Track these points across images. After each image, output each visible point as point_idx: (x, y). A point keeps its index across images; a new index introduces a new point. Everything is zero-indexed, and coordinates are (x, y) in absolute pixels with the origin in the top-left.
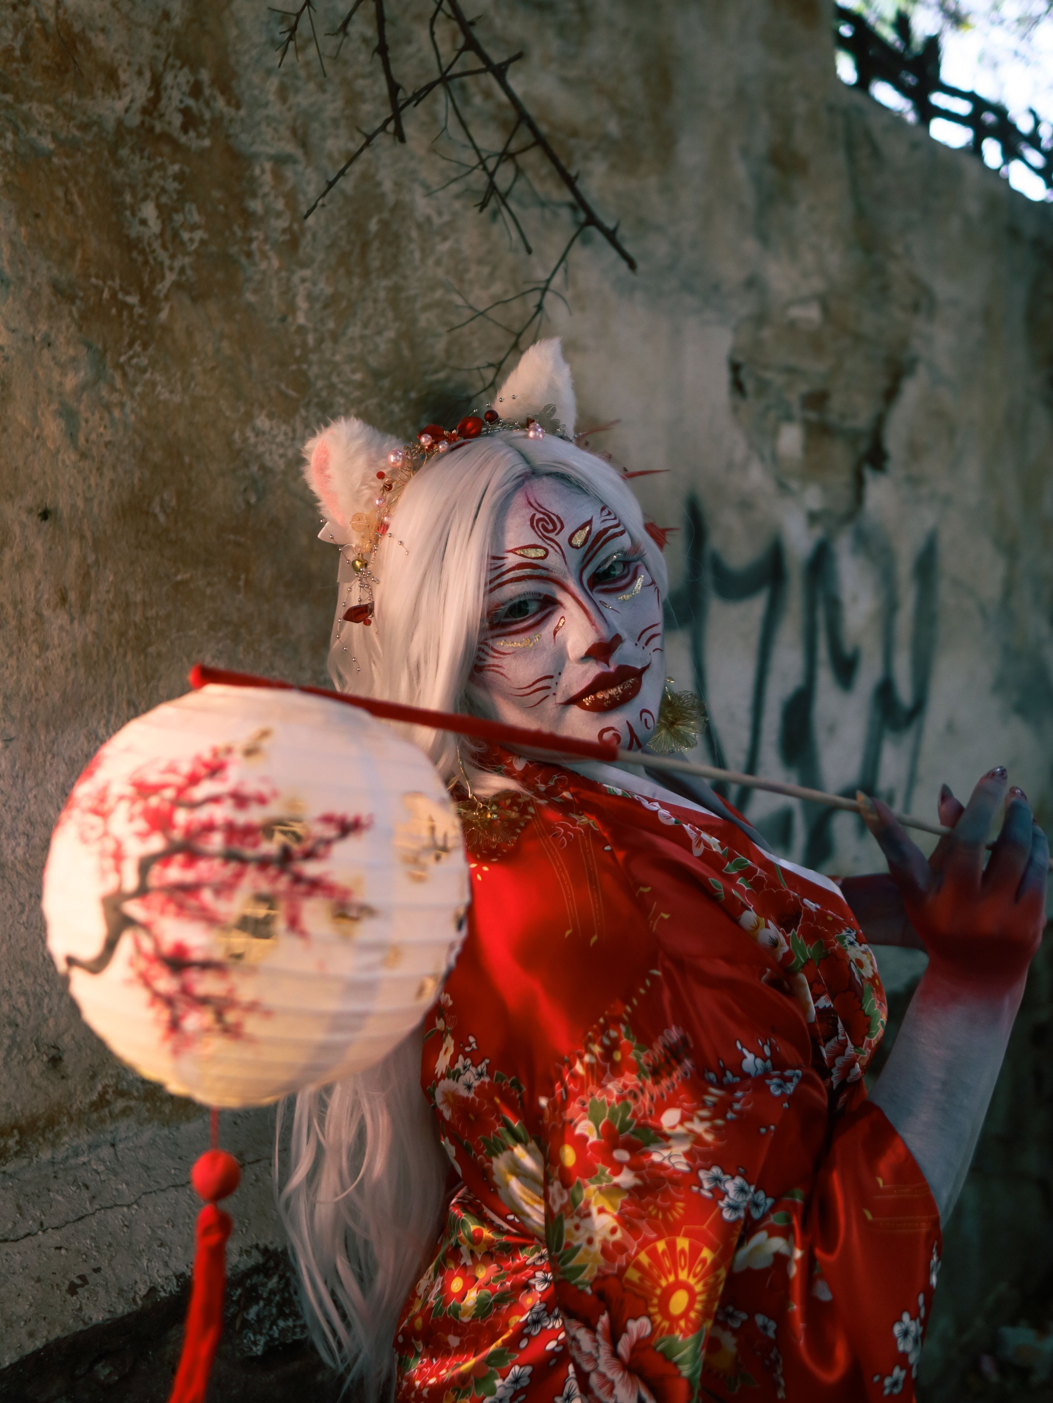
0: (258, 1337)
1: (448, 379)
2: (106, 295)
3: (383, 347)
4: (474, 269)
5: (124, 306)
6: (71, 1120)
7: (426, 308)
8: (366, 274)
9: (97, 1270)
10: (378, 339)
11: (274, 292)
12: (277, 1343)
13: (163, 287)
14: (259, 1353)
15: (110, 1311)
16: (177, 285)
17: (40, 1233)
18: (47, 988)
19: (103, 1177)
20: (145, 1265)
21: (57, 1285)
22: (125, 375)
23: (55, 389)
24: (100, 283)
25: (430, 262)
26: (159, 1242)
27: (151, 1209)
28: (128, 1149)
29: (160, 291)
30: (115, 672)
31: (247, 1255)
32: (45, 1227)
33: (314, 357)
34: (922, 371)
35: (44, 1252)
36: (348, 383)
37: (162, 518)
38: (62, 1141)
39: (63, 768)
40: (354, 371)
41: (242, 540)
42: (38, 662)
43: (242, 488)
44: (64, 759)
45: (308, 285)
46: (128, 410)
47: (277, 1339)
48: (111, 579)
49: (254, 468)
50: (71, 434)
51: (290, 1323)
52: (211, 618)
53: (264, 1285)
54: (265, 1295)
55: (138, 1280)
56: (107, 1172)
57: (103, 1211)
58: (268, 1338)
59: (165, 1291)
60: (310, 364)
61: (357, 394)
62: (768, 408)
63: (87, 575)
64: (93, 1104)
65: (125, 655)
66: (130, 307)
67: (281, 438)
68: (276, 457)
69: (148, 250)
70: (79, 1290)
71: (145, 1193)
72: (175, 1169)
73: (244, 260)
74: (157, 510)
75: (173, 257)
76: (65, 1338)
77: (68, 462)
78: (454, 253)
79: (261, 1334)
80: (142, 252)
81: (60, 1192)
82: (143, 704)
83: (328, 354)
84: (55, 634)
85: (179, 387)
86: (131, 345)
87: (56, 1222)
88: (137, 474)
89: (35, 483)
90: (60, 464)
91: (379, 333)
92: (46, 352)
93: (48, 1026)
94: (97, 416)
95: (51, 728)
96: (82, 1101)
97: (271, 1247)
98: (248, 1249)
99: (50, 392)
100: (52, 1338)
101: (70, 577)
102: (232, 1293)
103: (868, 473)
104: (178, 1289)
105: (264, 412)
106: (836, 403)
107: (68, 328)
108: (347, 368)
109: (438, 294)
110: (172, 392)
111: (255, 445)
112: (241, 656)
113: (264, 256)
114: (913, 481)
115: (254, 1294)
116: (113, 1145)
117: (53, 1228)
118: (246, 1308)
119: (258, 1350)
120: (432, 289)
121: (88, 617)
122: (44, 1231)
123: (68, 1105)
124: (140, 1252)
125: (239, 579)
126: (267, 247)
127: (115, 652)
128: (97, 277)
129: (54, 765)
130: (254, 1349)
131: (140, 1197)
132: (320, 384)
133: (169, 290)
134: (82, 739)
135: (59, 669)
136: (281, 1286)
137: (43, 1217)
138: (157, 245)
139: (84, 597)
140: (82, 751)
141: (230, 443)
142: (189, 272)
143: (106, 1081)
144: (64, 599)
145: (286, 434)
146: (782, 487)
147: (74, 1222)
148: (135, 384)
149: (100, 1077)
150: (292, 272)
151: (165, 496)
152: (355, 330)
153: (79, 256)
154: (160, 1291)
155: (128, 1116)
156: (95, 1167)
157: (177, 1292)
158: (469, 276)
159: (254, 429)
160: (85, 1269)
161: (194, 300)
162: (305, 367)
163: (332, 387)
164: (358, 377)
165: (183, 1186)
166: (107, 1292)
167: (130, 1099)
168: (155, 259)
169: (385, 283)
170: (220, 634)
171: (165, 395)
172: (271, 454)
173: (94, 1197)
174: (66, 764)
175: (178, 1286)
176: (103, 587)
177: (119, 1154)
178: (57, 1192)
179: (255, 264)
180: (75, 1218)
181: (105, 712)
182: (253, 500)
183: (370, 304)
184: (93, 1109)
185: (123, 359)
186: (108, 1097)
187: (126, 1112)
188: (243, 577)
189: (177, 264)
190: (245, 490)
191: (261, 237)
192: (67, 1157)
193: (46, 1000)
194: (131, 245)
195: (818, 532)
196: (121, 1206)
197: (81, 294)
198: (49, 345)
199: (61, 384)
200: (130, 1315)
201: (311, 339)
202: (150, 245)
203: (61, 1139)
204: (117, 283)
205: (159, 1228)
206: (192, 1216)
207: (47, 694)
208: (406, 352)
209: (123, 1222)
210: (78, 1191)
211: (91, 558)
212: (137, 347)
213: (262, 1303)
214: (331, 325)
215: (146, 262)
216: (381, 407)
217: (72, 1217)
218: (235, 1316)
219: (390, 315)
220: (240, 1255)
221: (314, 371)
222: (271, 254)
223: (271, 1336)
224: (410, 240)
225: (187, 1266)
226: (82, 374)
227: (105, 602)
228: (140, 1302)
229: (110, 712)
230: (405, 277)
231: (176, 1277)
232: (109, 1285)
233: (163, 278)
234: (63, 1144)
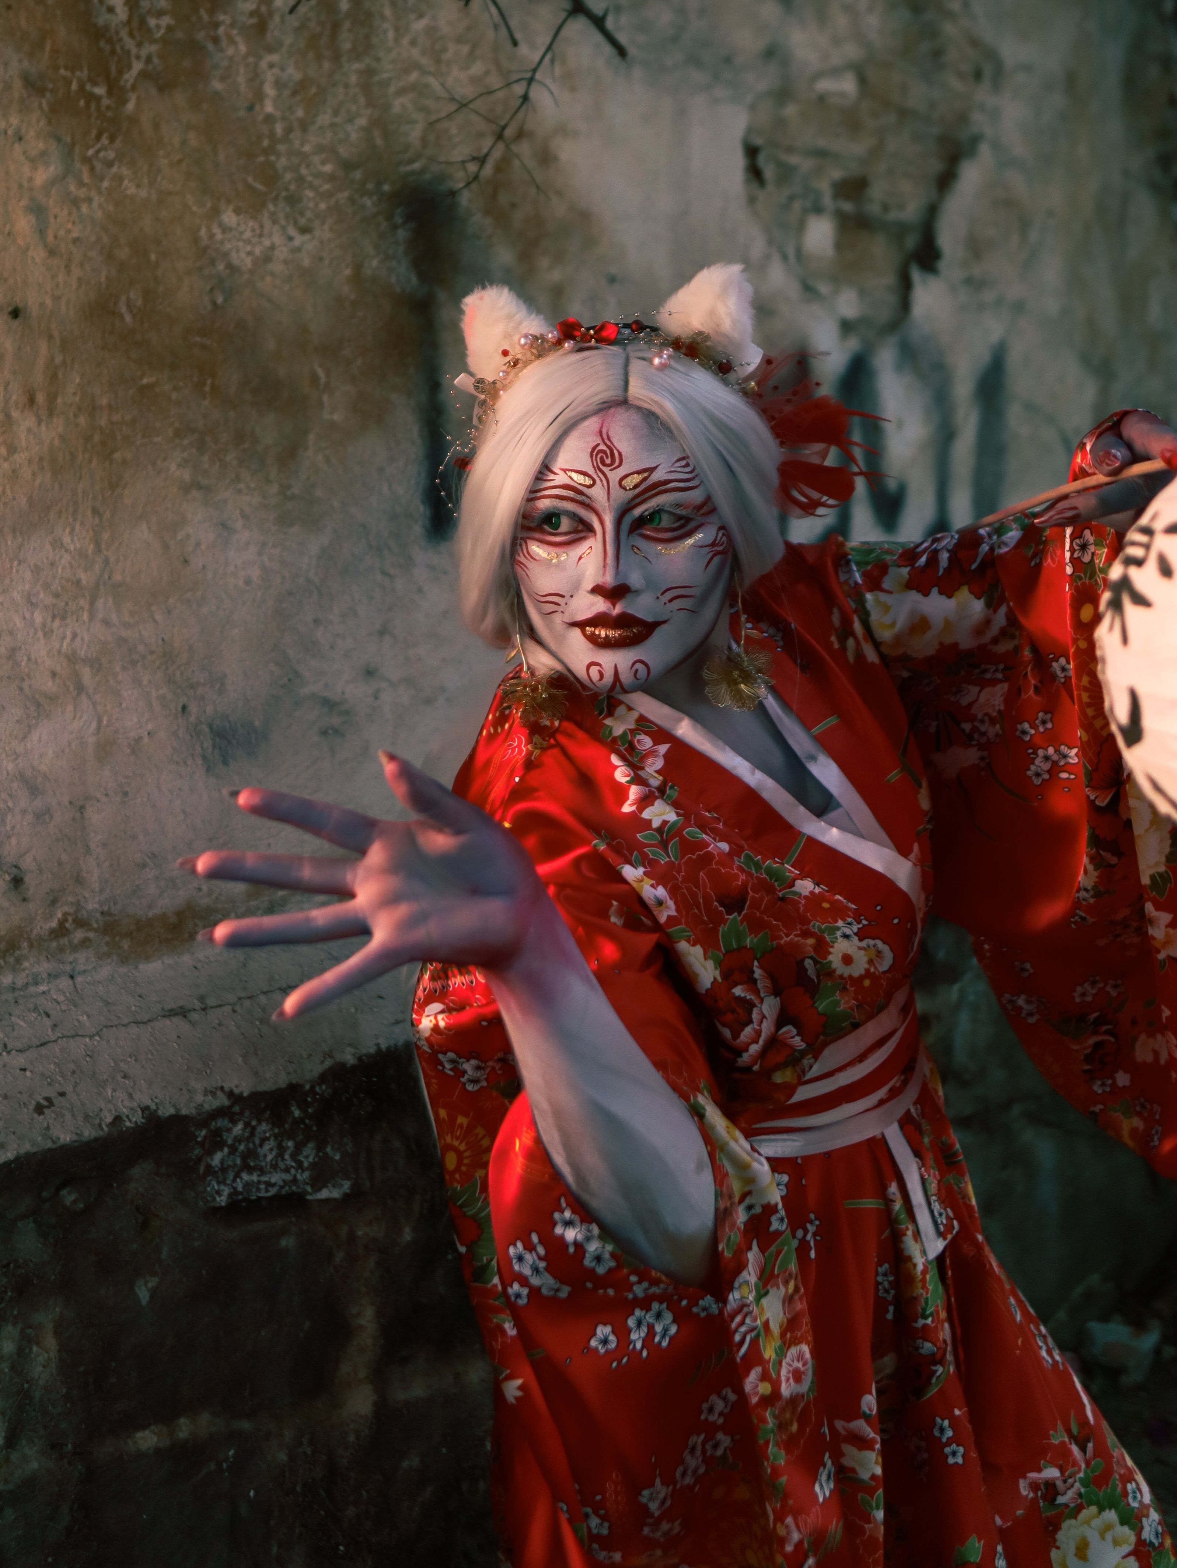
0: (222, 1187)
1: (423, 170)
2: (74, 86)
3: (354, 136)
4: (452, 48)
5: (91, 98)
6: (31, 946)
7: (401, 92)
8: (337, 58)
9: (62, 1094)
10: (349, 128)
11: (241, 79)
12: (240, 1197)
13: (130, 77)
14: (223, 1204)
15: (77, 1134)
16: (144, 75)
17: (4, 1054)
18: (10, 804)
19: (64, 1007)
20: (110, 1094)
21: (24, 1103)
22: (92, 169)
23: (25, 184)
24: (69, 74)
25: (405, 41)
26: (122, 1074)
27: (112, 1042)
28: (87, 983)
29: (127, 81)
30: (80, 478)
31: (212, 1096)
32: (9, 1049)
33: (281, 148)
34: (984, 149)
35: (9, 1072)
36: (318, 175)
37: (128, 318)
38: (22, 967)
39: (28, 575)
40: (323, 163)
41: (209, 342)
42: (6, 465)
43: (208, 288)
44: (30, 566)
45: (276, 70)
46: (95, 205)
47: (241, 1193)
48: (77, 381)
49: (221, 267)
50: (41, 230)
51: (255, 1178)
52: (177, 425)
53: (229, 1130)
54: (230, 1142)
55: (103, 1108)
56: (66, 1002)
57: (65, 1039)
58: (232, 1190)
59: (130, 1121)
60: (278, 155)
61: (327, 187)
62: (792, 198)
63: (54, 376)
64: (52, 931)
65: (90, 461)
66: (98, 99)
67: (248, 234)
68: (243, 255)
69: (115, 38)
70: (46, 1111)
71: (106, 1027)
72: (135, 1006)
73: (210, 46)
74: (124, 310)
75: (139, 45)
76: (34, 1154)
77: (37, 260)
78: (431, 31)
79: (225, 1184)
80: (110, 41)
81: (22, 1017)
82: (108, 512)
83: (297, 144)
84: (23, 436)
85: (146, 181)
86: (98, 138)
87: (19, 1045)
88: (104, 273)
89: (6, 280)
90: (29, 261)
91: (350, 120)
92: (17, 146)
93: (10, 844)
94: (65, 212)
95: (18, 533)
96: (44, 926)
97: (237, 1091)
98: (214, 1090)
99: (20, 187)
100: (22, 1151)
101: (39, 377)
102: (197, 1133)
103: (916, 275)
104: (143, 1121)
105: (231, 207)
106: (877, 192)
107: (38, 121)
108: (316, 159)
109: (414, 76)
110: (138, 186)
111: (222, 242)
112: (206, 466)
113: (232, 41)
114: (974, 284)
115: (218, 1139)
116: (72, 977)
117: (17, 1051)
118: (210, 1153)
119: (222, 1200)
120: (406, 71)
121: (55, 420)
122: (9, 1053)
123: (29, 929)
124: (104, 1082)
125: (204, 384)
126: (235, 32)
127: (81, 457)
128: (66, 68)
129: (20, 572)
130: (218, 1199)
131: (101, 1030)
132: (288, 176)
133: (136, 79)
134: (48, 546)
135: (26, 473)
136: (246, 1134)
137: (6, 1039)
138: (124, 33)
139: (52, 398)
140: (47, 558)
141: (196, 240)
142: (156, 61)
143: (66, 909)
144: (32, 401)
145: (253, 230)
146: (808, 289)
147: (37, 1047)
148: (102, 179)
149: (60, 904)
150: (260, 58)
151: (132, 295)
152: (324, 119)
153: (48, 47)
154: (124, 1121)
155: (88, 947)
156: (55, 997)
157: (142, 1123)
158: (448, 55)
159: (220, 225)
160: (51, 1093)
161: (161, 89)
162: (273, 158)
163: (300, 179)
164: (328, 168)
165: (144, 1023)
166: (73, 1115)
167: (90, 930)
168: (122, 48)
169: (356, 66)
170: (186, 442)
171: (132, 190)
172: (238, 251)
173: (55, 1025)
174: (32, 571)
175: (143, 1117)
176: (70, 389)
177: (78, 986)
178: (19, 1017)
179: (221, 50)
180: (38, 1043)
181: (71, 520)
182: (220, 300)
183: (341, 90)
184: (53, 936)
185: (90, 152)
186: (67, 925)
187: (85, 943)
188: (209, 382)
189: (144, 52)
190: (212, 289)
191: (228, 22)
192: (27, 984)
193: (9, 817)
194: (98, 34)
195: (853, 344)
196: (83, 1036)
197: (50, 86)
198: (20, 139)
199: (31, 179)
200: (96, 1140)
201: (279, 129)
202: (117, 33)
203: (21, 964)
204: (84, 74)
205: (122, 1061)
206: (154, 1052)
207: (14, 499)
208: (379, 141)
209: (86, 1052)
210: (39, 1018)
211: (58, 360)
212: (105, 140)
213: (226, 1150)
214: (300, 113)
215: (113, 52)
216: (352, 200)
217: (36, 1042)
218: (199, 1160)
219: (362, 100)
220: (205, 1095)
221: (282, 162)
222: (238, 39)
223: (235, 1188)
224: (383, 18)
225: (152, 1100)
226: (52, 168)
227: (71, 405)
228: (106, 1129)
229: (75, 520)
230: (378, 60)
231: (141, 1109)
232: (75, 1109)
233: (130, 67)
234: (24, 970)
